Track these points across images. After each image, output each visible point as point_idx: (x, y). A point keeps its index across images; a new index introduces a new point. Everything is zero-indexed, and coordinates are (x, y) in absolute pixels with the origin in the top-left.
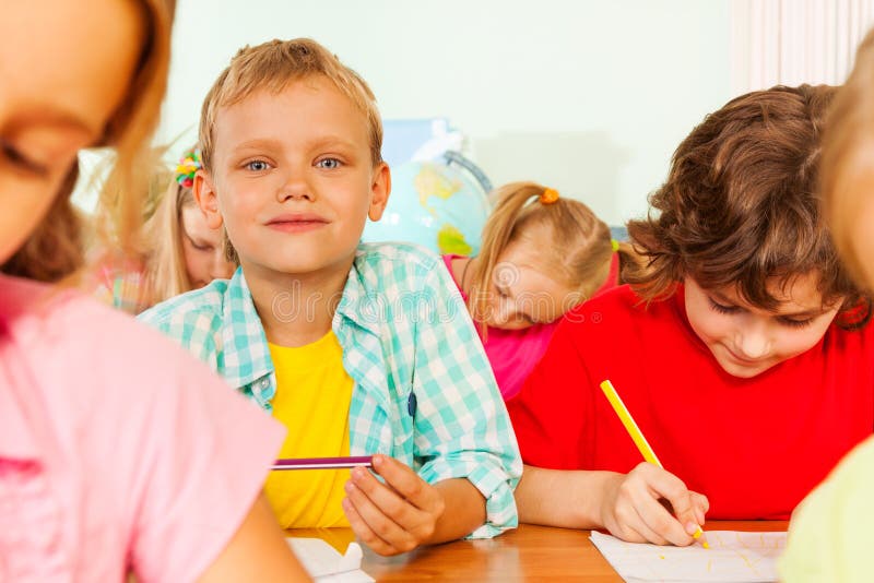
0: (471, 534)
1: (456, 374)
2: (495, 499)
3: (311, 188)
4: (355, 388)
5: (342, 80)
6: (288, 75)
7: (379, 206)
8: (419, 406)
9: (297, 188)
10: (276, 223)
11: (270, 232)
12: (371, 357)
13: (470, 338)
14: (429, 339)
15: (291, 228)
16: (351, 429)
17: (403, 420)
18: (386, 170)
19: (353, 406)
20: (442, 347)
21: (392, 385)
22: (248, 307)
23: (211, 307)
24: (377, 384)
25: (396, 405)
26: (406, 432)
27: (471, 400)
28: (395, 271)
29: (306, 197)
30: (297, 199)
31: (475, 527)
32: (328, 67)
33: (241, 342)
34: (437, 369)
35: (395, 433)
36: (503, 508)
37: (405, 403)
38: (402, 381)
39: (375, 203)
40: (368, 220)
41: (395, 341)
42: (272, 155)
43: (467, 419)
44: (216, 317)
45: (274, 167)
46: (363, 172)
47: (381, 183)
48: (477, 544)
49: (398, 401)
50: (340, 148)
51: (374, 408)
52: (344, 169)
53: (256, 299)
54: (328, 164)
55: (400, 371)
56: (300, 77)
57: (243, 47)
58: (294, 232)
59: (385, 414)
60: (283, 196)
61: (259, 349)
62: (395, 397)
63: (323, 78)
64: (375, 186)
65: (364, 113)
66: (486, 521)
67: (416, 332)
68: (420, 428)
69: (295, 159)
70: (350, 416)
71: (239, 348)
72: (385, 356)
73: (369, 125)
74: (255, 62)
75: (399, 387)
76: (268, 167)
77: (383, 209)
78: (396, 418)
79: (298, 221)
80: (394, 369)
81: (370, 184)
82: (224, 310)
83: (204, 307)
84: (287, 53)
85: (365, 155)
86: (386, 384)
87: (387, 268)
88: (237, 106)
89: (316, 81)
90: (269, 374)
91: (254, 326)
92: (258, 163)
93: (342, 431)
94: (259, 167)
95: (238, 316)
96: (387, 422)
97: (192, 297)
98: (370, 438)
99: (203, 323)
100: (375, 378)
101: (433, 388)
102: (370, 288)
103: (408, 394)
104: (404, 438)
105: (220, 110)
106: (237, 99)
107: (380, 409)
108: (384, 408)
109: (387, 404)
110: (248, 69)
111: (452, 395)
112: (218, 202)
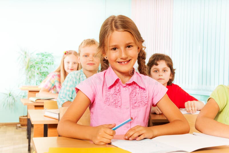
3: (93, 60)
6: (91, 44)
10: (88, 64)
30: (91, 61)
60: (89, 61)
69: (91, 56)
79: (91, 64)
84: (91, 41)
112: (80, 60)
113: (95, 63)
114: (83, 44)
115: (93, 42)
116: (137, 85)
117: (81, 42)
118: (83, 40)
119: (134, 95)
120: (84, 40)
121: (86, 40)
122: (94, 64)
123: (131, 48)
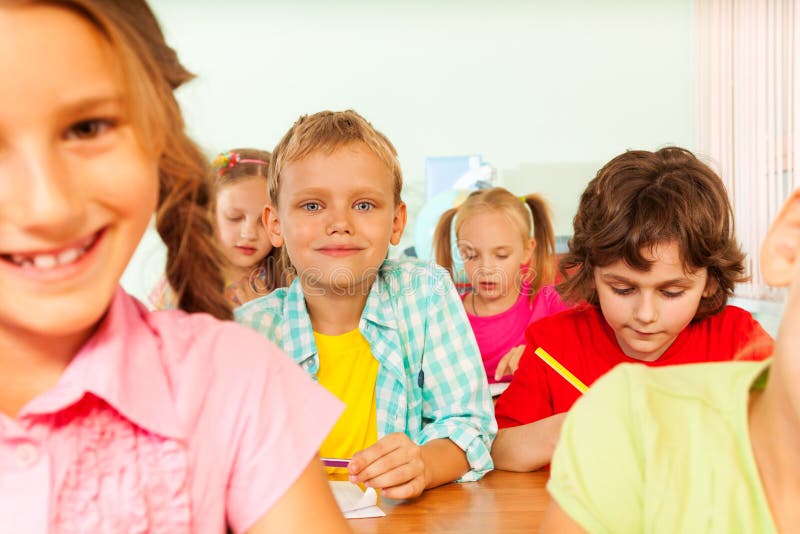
0: (460, 478)
1: (454, 359)
2: (471, 451)
3: (351, 225)
4: (380, 367)
5: (374, 144)
6: (337, 141)
7: (397, 234)
8: (426, 380)
9: (341, 225)
10: (324, 250)
11: (320, 256)
12: (392, 345)
13: (465, 332)
14: (435, 331)
15: (335, 254)
16: (377, 396)
17: (414, 391)
18: (404, 207)
19: (379, 380)
20: (445, 337)
21: (406, 364)
22: (301, 306)
23: (272, 309)
24: (395, 364)
25: (409, 380)
26: (417, 400)
27: (462, 379)
28: (413, 281)
29: (347, 232)
30: (341, 234)
31: (463, 473)
32: (366, 135)
33: (295, 333)
34: (440, 354)
35: (408, 401)
36: (479, 457)
37: (416, 378)
38: (415, 362)
39: (395, 232)
40: (391, 246)
41: (411, 333)
42: (323, 199)
43: (458, 393)
44: (276, 316)
45: (324, 208)
46: (388, 212)
47: (400, 217)
48: (465, 486)
49: (411, 377)
50: (372, 196)
51: (394, 381)
52: (374, 210)
53: (309, 301)
54: (363, 207)
55: (414, 355)
56: (346, 143)
57: (303, 115)
58: (336, 257)
59: (401, 385)
60: (330, 231)
61: (307, 337)
62: (409, 374)
63: (361, 144)
64: (396, 219)
65: (391, 169)
66: (470, 469)
67: (426, 326)
68: (427, 397)
69: (340, 203)
70: (377, 388)
71: (293, 337)
72: (402, 344)
73: (393, 177)
74: (312, 130)
75: (412, 366)
76: (320, 208)
77: (400, 236)
78: (410, 389)
79: (341, 249)
80: (409, 353)
81: (393, 218)
82: (285, 310)
83: (267, 309)
84: (336, 124)
85: (390, 200)
86: (402, 364)
87: (406, 278)
88: (298, 162)
89: (357, 147)
90: (313, 355)
91: (304, 320)
92: (313, 204)
93: (370, 398)
94: (313, 207)
95: (294, 314)
96: (403, 392)
97: (259, 302)
98: (391, 403)
99: (267, 321)
100: (395, 360)
101: (436, 368)
102: (392, 295)
103: (418, 371)
104: (414, 404)
105: (286, 164)
106: (299, 157)
107: (398, 382)
108: (401, 381)
109: (403, 379)
110: (307, 134)
111: (449, 374)
112: (281, 228)
113: (363, 244)
114: (295, 139)
115: (351, 129)
116: (116, 415)
117: (284, 133)
118: (297, 119)
119: (85, 495)
120: (302, 120)
121: (312, 119)
122: (359, 249)
123: (106, 138)
